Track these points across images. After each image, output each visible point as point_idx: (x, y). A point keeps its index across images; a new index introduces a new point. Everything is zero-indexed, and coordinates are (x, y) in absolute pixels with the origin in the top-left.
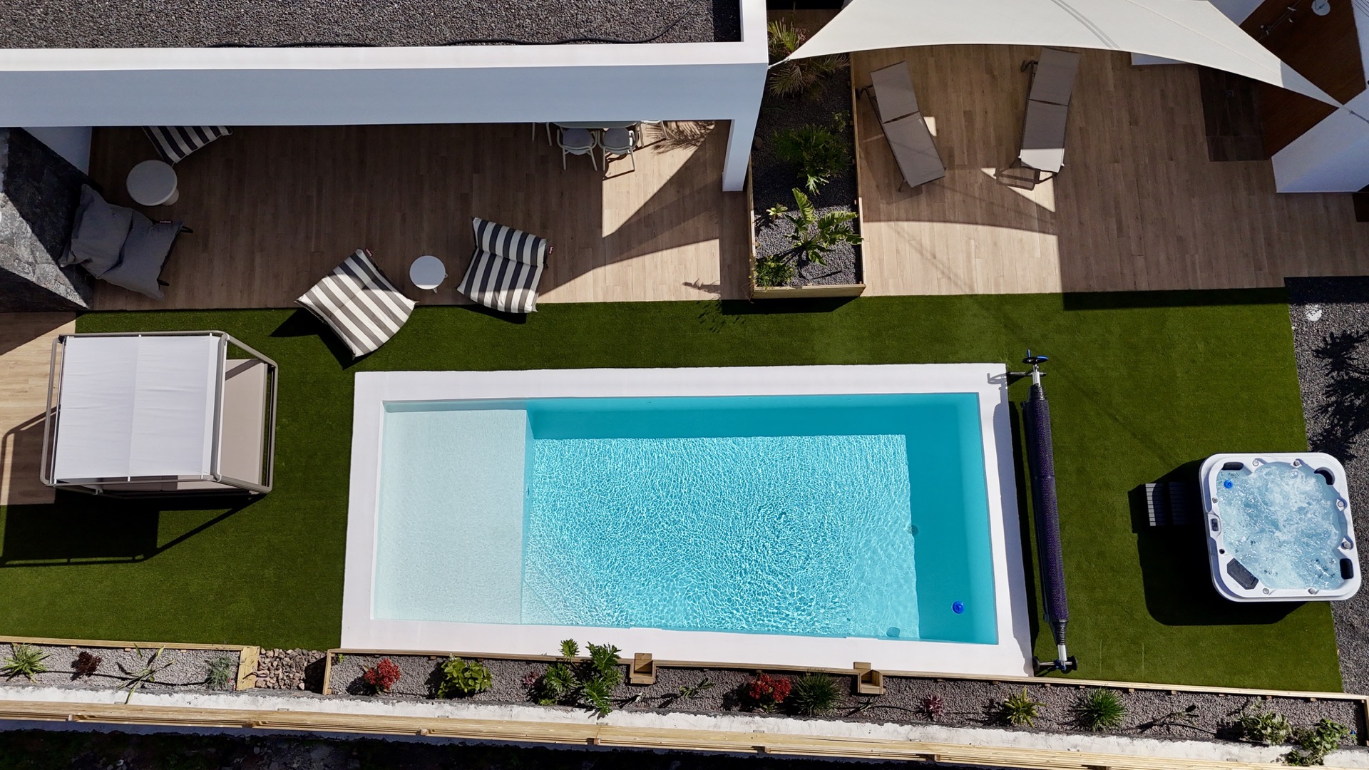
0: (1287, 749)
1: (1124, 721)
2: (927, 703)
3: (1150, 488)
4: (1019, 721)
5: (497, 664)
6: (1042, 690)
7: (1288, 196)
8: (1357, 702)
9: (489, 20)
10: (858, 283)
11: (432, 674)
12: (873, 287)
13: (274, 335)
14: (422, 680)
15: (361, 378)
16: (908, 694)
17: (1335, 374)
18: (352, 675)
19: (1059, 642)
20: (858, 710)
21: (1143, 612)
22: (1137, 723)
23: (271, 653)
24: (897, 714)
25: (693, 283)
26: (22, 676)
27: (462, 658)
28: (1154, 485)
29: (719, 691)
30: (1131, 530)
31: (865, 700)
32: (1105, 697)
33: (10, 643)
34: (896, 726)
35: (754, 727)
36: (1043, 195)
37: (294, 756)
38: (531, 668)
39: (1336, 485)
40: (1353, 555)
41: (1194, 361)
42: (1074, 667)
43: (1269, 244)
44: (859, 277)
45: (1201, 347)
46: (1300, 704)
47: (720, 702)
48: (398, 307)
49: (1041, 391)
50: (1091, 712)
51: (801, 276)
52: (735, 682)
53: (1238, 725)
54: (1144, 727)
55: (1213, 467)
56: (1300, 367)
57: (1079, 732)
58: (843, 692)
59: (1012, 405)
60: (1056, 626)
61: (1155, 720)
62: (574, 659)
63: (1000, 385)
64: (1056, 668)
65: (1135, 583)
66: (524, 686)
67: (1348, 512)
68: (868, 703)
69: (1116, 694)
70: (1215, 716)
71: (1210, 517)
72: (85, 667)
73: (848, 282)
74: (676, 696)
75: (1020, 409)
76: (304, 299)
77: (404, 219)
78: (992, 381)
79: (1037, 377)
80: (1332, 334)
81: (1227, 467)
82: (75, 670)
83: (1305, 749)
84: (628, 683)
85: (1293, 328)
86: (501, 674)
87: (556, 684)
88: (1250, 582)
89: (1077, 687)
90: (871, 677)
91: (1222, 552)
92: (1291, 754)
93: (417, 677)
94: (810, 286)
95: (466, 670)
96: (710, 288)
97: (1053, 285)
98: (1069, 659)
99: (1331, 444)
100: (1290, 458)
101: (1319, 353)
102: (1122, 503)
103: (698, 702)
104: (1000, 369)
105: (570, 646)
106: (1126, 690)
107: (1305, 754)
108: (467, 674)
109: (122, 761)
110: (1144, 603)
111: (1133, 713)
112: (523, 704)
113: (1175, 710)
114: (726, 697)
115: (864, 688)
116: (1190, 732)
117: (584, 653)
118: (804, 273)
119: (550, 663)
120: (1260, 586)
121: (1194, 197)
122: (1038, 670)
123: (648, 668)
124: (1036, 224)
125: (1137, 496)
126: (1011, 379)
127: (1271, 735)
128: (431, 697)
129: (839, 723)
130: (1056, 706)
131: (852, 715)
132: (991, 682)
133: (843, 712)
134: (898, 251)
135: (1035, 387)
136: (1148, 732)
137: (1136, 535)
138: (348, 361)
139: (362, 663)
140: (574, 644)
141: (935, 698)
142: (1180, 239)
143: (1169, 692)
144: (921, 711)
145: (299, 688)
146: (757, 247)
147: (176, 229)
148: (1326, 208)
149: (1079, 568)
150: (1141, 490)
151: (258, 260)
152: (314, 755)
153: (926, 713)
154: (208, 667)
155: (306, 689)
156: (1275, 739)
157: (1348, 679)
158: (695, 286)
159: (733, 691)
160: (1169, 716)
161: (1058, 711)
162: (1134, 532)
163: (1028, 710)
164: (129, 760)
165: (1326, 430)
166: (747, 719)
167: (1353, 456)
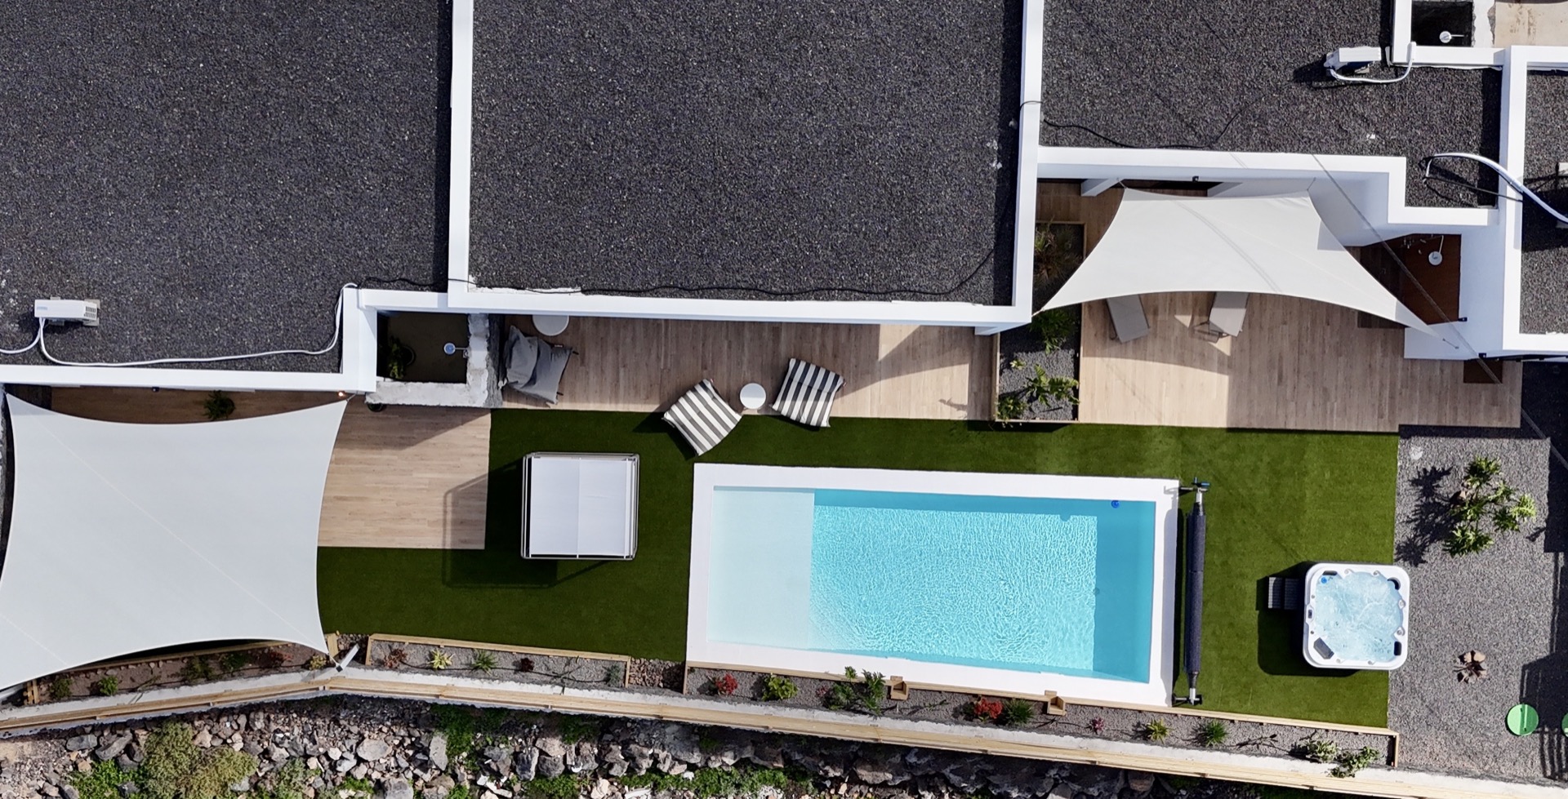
0: (1335, 766)
1: (1227, 741)
2: (1094, 722)
3: (1272, 580)
4: (1156, 738)
5: (799, 680)
6: (1176, 718)
7: (1413, 361)
8: (1391, 737)
9: (840, 273)
10: (1074, 419)
11: (755, 683)
12: (1084, 418)
13: (635, 431)
14: (748, 686)
15: (698, 468)
16: (1081, 716)
17: (1424, 499)
18: (701, 681)
19: (1191, 686)
20: (1046, 723)
21: (1255, 667)
22: (1237, 742)
23: (638, 661)
24: (1072, 729)
25: (947, 400)
26: (479, 671)
27: (778, 675)
28: (1274, 579)
29: (950, 708)
30: (1255, 608)
31: (1052, 718)
32: (1219, 725)
33: (472, 649)
34: (1072, 738)
35: (975, 733)
36: (1224, 346)
37: (654, 730)
38: (823, 684)
39: (1400, 590)
40: (1404, 641)
41: (1320, 486)
42: (1200, 702)
43: (1392, 397)
44: (1075, 415)
45: (1327, 475)
46: (1351, 735)
47: (951, 713)
48: (730, 419)
49: (1201, 508)
50: (1206, 734)
51: (1031, 410)
52: (963, 701)
53: (1305, 748)
54: (1241, 745)
55: (1314, 575)
56: (1399, 494)
57: (1197, 747)
58: (1038, 711)
59: (1180, 511)
60: (1191, 675)
61: (1250, 740)
62: (853, 680)
63: (1172, 496)
64: (1186, 703)
65: (1252, 644)
66: (818, 695)
67: (1406, 611)
68: (1053, 721)
69: (1227, 723)
70: (1291, 740)
71: (1308, 608)
72: (525, 666)
73: (1066, 418)
74: (921, 708)
75: (1185, 518)
76: (668, 416)
77: (729, 347)
78: (1167, 492)
79: (1200, 498)
80: (1425, 470)
81: (1326, 573)
82: (514, 667)
83: (1344, 766)
84: (889, 697)
85: (1399, 464)
86: (802, 687)
87: (842, 697)
88: (1328, 654)
89: (1199, 717)
90: (1057, 702)
91: (1312, 633)
92: (1334, 770)
93: (745, 687)
94: (1038, 420)
95: (783, 684)
96: (960, 407)
97: (1221, 421)
98: (1197, 696)
99: (1411, 555)
100: (1371, 568)
101: (1415, 482)
102: (1251, 588)
103: (936, 712)
104: (1174, 484)
105: (850, 671)
106: (1232, 721)
107: (1343, 770)
108: (783, 687)
109: (535, 727)
110: (1257, 661)
111: (1234, 736)
112: (818, 708)
113: (1264, 735)
114: (955, 710)
115: (1052, 710)
116: (1272, 750)
117: (860, 675)
118: (1033, 408)
119: (836, 682)
120: (1334, 657)
121: (1341, 356)
122: (1175, 703)
123: (902, 687)
124: (1216, 365)
125: (1263, 585)
126: (1182, 492)
127: (1323, 757)
128: (754, 699)
129: (1034, 734)
130: (1184, 731)
131: (1042, 728)
132: (1140, 711)
133: (1036, 725)
134: (1106, 388)
135: (1197, 505)
136: (1244, 748)
137: (1258, 612)
138: (689, 454)
139: (707, 674)
140: (853, 671)
141: (1100, 720)
142: (1325, 390)
143: (1261, 724)
144: (1090, 727)
145: (659, 686)
146: (1000, 385)
147: (568, 353)
148: (1442, 371)
149: (1214, 633)
150: (1265, 581)
151: (622, 374)
152: (668, 730)
153: (1094, 728)
154: (605, 671)
155: (665, 687)
156: (1325, 759)
157: (1392, 719)
158: (950, 404)
159: (960, 706)
160: (1260, 739)
161: (1184, 732)
162: (1257, 609)
163: (1163, 732)
164: (541, 725)
165: (1409, 540)
166: (971, 728)
167: (1424, 562)
